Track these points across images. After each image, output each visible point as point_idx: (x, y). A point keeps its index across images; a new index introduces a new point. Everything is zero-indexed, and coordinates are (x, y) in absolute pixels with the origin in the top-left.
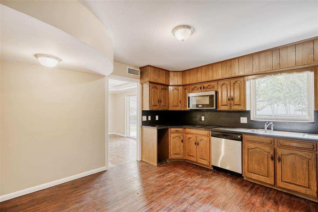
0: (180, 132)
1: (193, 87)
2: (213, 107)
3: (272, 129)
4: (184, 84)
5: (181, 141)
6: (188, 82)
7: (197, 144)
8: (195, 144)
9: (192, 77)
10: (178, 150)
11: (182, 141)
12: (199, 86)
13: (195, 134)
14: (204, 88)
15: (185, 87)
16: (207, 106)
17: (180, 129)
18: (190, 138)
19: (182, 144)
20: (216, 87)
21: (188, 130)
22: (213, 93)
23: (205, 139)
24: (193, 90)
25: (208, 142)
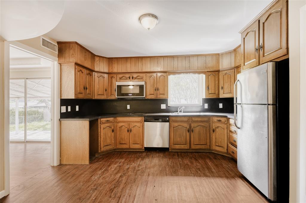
0: (111, 122)
1: (121, 76)
2: (143, 96)
3: (182, 111)
4: (111, 71)
5: (111, 131)
6: (115, 70)
7: (129, 131)
8: (128, 131)
9: (120, 66)
10: (108, 141)
11: (113, 131)
12: (127, 76)
13: (127, 122)
14: (133, 78)
15: (112, 75)
16: (137, 95)
17: (111, 119)
18: (122, 126)
19: (113, 134)
20: (144, 78)
21: (120, 119)
22: (143, 83)
23: (138, 124)
24: (120, 78)
25: (141, 127)
